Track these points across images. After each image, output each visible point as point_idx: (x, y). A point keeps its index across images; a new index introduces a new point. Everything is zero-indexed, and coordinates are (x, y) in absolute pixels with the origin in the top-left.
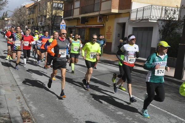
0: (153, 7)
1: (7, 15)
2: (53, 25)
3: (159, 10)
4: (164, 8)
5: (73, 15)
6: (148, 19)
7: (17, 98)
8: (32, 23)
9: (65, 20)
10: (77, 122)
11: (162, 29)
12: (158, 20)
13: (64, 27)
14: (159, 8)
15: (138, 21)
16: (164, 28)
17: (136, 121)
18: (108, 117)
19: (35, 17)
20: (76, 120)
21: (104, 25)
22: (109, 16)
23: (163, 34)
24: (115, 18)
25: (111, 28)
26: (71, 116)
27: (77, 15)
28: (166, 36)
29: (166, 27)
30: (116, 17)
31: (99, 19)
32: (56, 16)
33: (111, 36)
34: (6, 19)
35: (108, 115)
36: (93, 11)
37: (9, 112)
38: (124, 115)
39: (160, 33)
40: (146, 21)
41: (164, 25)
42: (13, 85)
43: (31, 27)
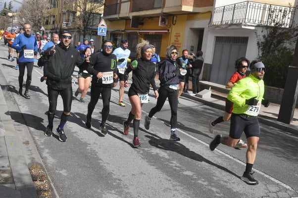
0: (249, 4)
1: (12, 7)
2: (86, 27)
3: (259, 10)
4: (267, 6)
5: (119, 13)
7: (24, 143)
8: (52, 23)
9: (106, 20)
10: (119, 184)
11: (263, 40)
12: (256, 26)
13: (103, 31)
14: (259, 6)
15: (224, 27)
16: (266, 40)
17: (213, 186)
18: (169, 178)
19: (57, 14)
20: (118, 181)
21: (169, 31)
22: (178, 16)
23: (263, 50)
24: (187, 20)
25: (180, 36)
26: (110, 174)
27: (126, 13)
28: (268, 53)
29: (269, 38)
32: (91, 13)
34: (10, 14)
35: (170, 176)
36: (153, 8)
37: (10, 164)
38: (195, 177)
39: (259, 47)
40: (237, 27)
41: (266, 35)
42: (18, 122)
43: (51, 30)
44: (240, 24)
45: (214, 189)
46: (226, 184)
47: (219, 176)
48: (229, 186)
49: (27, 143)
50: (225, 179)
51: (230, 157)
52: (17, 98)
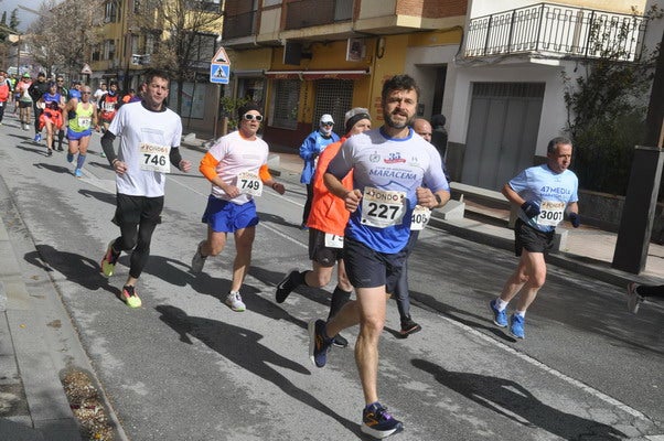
0: (546, 10)
1: (18, 23)
2: (183, 63)
3: (567, 23)
4: (586, 14)
5: (257, 33)
6: (529, 53)
7: (49, 325)
8: (107, 56)
9: (229, 50)
10: (262, 412)
11: (577, 89)
12: (561, 59)
14: (569, 14)
15: (491, 61)
16: (585, 88)
17: (471, 414)
19: (117, 36)
20: (259, 406)
21: (368, 71)
22: (389, 38)
23: (578, 110)
24: (409, 46)
26: (242, 391)
27: (273, 33)
28: (590, 117)
29: (590, 85)
30: (412, 45)
31: (352, 50)
32: (196, 33)
34: (13, 38)
36: (332, 21)
37: (19, 372)
38: (431, 394)
39: (569, 104)
40: (521, 61)
41: (585, 77)
42: (35, 278)
43: (106, 72)
44: (527, 55)
45: (474, 421)
49: (57, 324)
51: (509, 350)
52: (31, 224)
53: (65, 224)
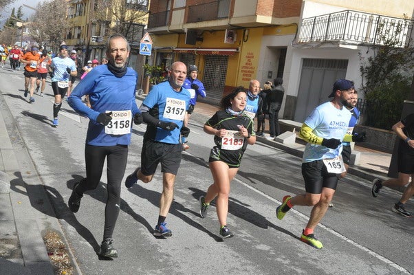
0: (349, 14)
1: (22, 15)
3: (363, 23)
4: (375, 17)
5: (170, 24)
6: (339, 41)
7: (36, 203)
8: (76, 36)
9: (152, 34)
10: (167, 261)
11: (368, 64)
12: (359, 45)
14: (364, 17)
15: (314, 45)
16: (373, 64)
17: (297, 266)
18: (237, 254)
19: (83, 24)
20: (165, 257)
21: (238, 50)
22: (251, 30)
23: (368, 77)
24: (263, 35)
25: (253, 57)
26: (155, 247)
27: (180, 25)
28: (376, 82)
29: (377, 62)
30: (265, 34)
32: (131, 23)
33: (253, 75)
34: (19, 24)
35: (238, 251)
36: (216, 18)
37: (17, 231)
38: (272, 253)
39: (363, 74)
40: (333, 46)
41: (373, 57)
42: (28, 173)
43: (75, 46)
44: (337, 42)
45: (299, 271)
46: (315, 263)
47: (306, 251)
48: (319, 266)
49: (41, 202)
50: (314, 257)
51: (322, 226)
52: (27, 140)
53: (47, 140)
